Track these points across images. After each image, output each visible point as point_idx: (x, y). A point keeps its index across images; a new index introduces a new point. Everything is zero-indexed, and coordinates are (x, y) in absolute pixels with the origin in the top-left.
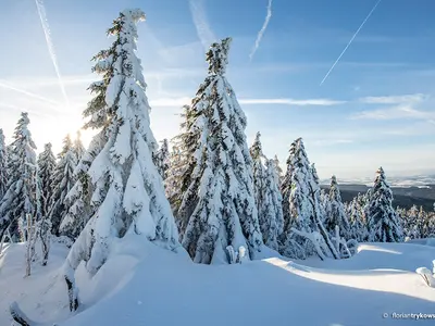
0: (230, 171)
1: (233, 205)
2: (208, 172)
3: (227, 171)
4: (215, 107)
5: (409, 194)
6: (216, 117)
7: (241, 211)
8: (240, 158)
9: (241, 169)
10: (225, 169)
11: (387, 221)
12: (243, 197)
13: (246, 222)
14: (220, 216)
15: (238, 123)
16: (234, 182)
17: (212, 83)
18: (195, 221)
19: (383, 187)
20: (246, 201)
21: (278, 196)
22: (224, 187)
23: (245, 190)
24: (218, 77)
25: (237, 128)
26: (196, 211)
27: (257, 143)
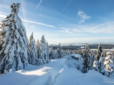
0: (18, 45)
1: (19, 54)
2: (9, 45)
3: (17, 45)
4: (13, 24)
5: (67, 47)
6: (13, 27)
7: (22, 56)
8: (22, 41)
9: (22, 44)
10: (16, 44)
11: (60, 53)
12: (22, 52)
13: (23, 59)
14: (14, 58)
15: (22, 30)
16: (19, 48)
17: (12, 16)
18: (4, 61)
19: (60, 47)
20: (23, 53)
21: (36, 50)
22: (15, 49)
23: (23, 50)
24: (15, 15)
25: (21, 32)
26: (5, 57)
27: (32, 36)
